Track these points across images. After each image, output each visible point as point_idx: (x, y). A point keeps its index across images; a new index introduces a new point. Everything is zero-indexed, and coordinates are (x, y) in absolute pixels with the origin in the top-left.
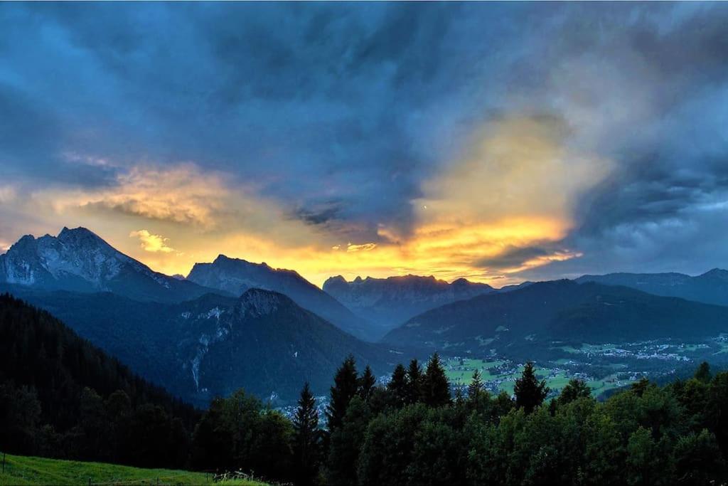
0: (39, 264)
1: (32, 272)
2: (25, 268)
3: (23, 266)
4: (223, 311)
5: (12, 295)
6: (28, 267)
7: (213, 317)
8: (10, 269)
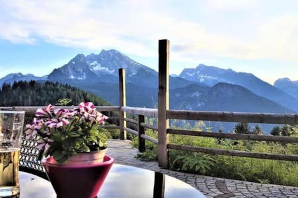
0: (88, 69)
1: (84, 73)
2: (80, 71)
3: (79, 70)
4: (201, 94)
5: (70, 85)
6: (82, 71)
7: (196, 96)
8: (71, 72)
